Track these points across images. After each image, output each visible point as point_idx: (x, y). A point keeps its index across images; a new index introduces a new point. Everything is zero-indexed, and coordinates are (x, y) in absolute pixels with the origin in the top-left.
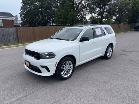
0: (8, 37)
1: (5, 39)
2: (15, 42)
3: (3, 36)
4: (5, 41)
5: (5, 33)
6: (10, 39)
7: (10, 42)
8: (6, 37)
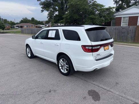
0: (126, 35)
1: (123, 37)
2: (131, 41)
3: (122, 34)
4: (123, 39)
5: (124, 31)
6: (128, 37)
7: (127, 40)
8: (125, 35)
